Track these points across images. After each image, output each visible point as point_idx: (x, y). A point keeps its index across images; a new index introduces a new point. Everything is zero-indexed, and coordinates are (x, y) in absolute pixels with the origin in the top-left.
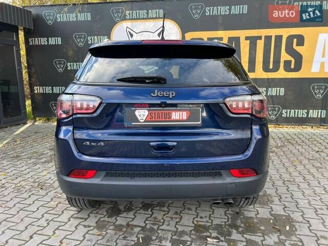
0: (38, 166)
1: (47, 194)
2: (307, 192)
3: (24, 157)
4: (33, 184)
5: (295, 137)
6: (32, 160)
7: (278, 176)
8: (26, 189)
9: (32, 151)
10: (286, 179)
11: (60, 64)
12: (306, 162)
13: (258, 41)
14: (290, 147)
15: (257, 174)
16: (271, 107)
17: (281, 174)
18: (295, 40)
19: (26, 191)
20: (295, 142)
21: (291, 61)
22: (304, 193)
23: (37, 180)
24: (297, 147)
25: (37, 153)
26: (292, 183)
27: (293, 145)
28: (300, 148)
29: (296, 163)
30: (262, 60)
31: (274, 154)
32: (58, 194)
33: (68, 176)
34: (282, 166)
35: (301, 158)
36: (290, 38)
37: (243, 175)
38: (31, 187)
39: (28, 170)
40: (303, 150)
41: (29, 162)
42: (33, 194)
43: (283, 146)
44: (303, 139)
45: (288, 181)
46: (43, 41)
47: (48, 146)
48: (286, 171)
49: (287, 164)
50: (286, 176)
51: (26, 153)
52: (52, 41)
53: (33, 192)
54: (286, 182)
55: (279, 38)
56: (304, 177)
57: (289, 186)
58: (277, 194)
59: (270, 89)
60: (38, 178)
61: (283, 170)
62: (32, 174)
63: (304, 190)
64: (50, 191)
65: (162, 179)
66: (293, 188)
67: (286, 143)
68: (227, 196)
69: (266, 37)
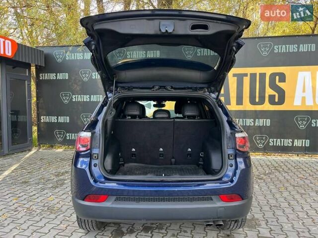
0: (46, 191)
1: (56, 217)
2: (291, 217)
3: (33, 183)
4: (43, 208)
5: (282, 164)
6: (41, 186)
7: (265, 202)
8: (37, 213)
9: (39, 177)
10: (272, 205)
11: (66, 96)
12: (291, 188)
13: (244, 78)
14: (278, 173)
15: (243, 199)
16: (259, 136)
17: (268, 200)
18: (277, 78)
19: (37, 215)
20: (281, 170)
21: (275, 95)
22: (289, 218)
23: (46, 205)
24: (284, 175)
25: (44, 179)
26: (279, 208)
27: (280, 172)
28: (286, 175)
29: (282, 189)
30: (248, 95)
31: (262, 181)
32: (67, 218)
33: (83, 200)
34: (269, 192)
35: (287, 185)
36: (273, 76)
37: (231, 200)
38: (41, 211)
39: (37, 195)
40: (289, 178)
41: (37, 187)
42: (43, 217)
43: (270, 174)
44: (289, 166)
45: (274, 206)
46: (52, 76)
47: (54, 172)
48: (272, 197)
49: (273, 191)
50: (273, 202)
51: (34, 179)
52: (60, 76)
53: (44, 215)
54: (273, 207)
55: (263, 76)
56: (288, 202)
57: (276, 211)
58: (264, 218)
59: (257, 120)
60: (47, 203)
61: (269, 197)
62: (41, 198)
63: (289, 215)
64: (59, 215)
65: (162, 203)
66: (279, 213)
67: (273, 171)
68: (218, 218)
69: (251, 74)
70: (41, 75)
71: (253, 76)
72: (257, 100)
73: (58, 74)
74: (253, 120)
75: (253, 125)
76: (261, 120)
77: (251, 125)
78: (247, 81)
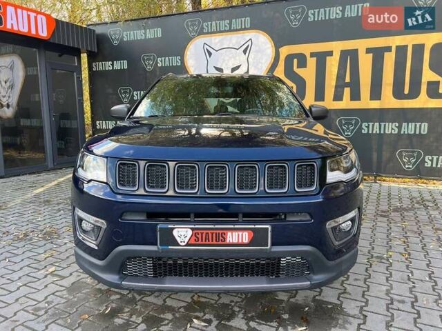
16: (406, 151)
69: (398, 47)
70: (94, 64)
71: (401, 50)
72: (406, 91)
73: (115, 62)
74: (397, 125)
75: (396, 132)
76: (411, 125)
77: (393, 132)
78: (389, 60)
